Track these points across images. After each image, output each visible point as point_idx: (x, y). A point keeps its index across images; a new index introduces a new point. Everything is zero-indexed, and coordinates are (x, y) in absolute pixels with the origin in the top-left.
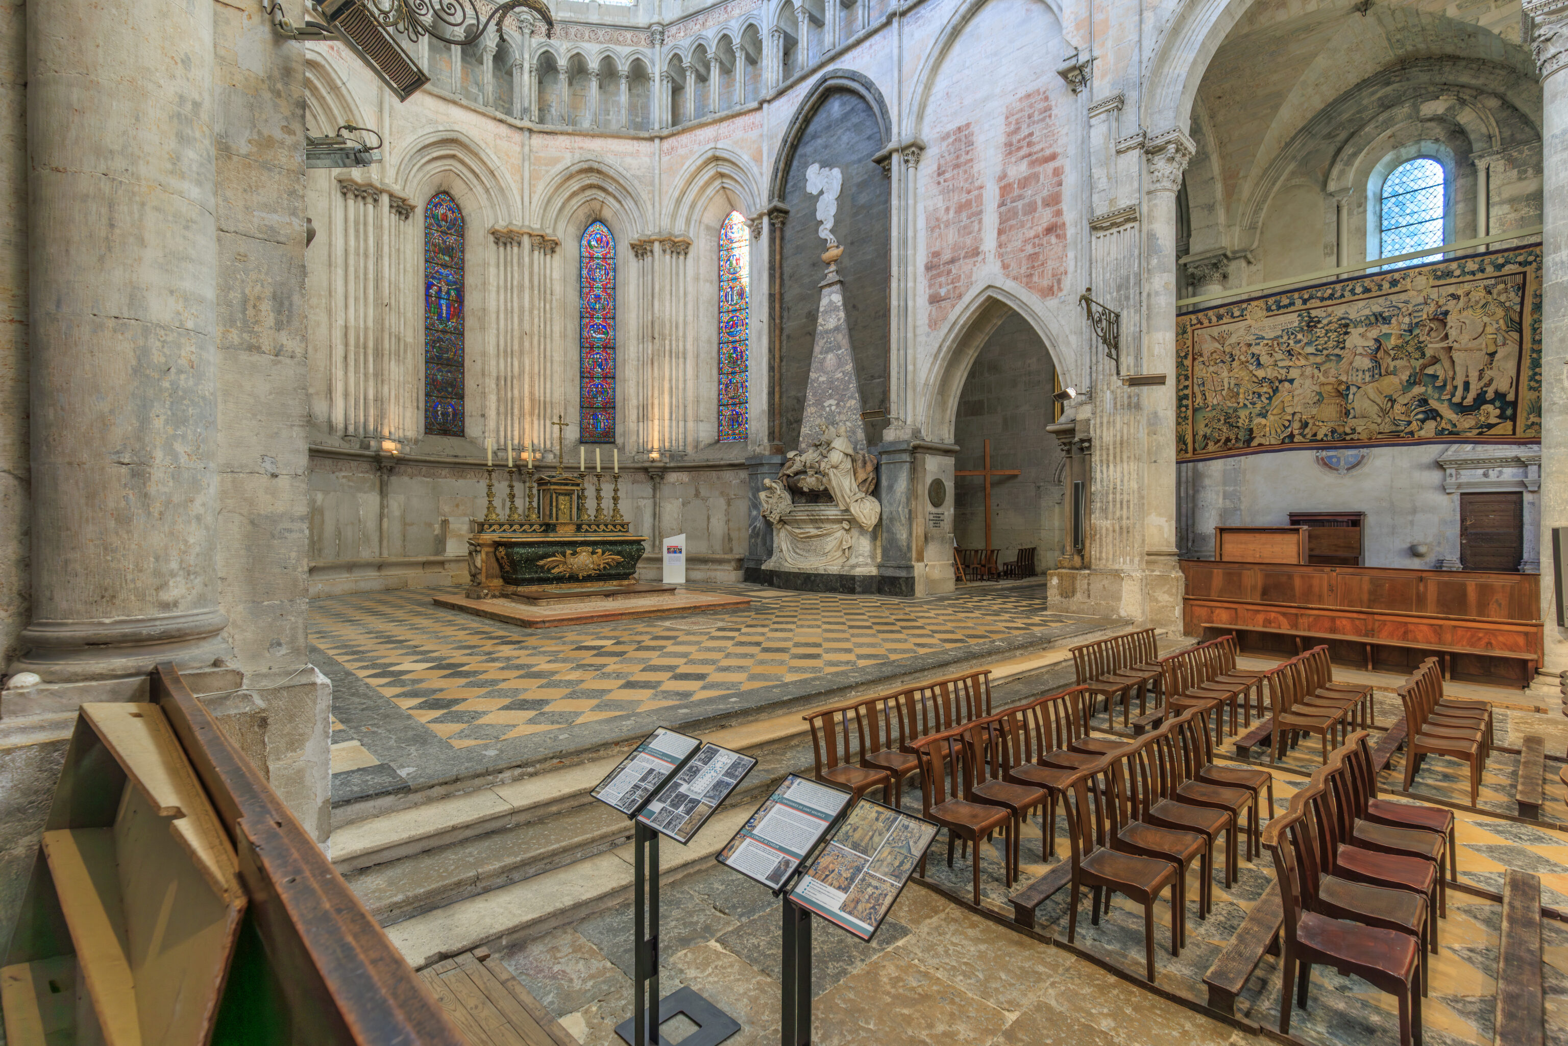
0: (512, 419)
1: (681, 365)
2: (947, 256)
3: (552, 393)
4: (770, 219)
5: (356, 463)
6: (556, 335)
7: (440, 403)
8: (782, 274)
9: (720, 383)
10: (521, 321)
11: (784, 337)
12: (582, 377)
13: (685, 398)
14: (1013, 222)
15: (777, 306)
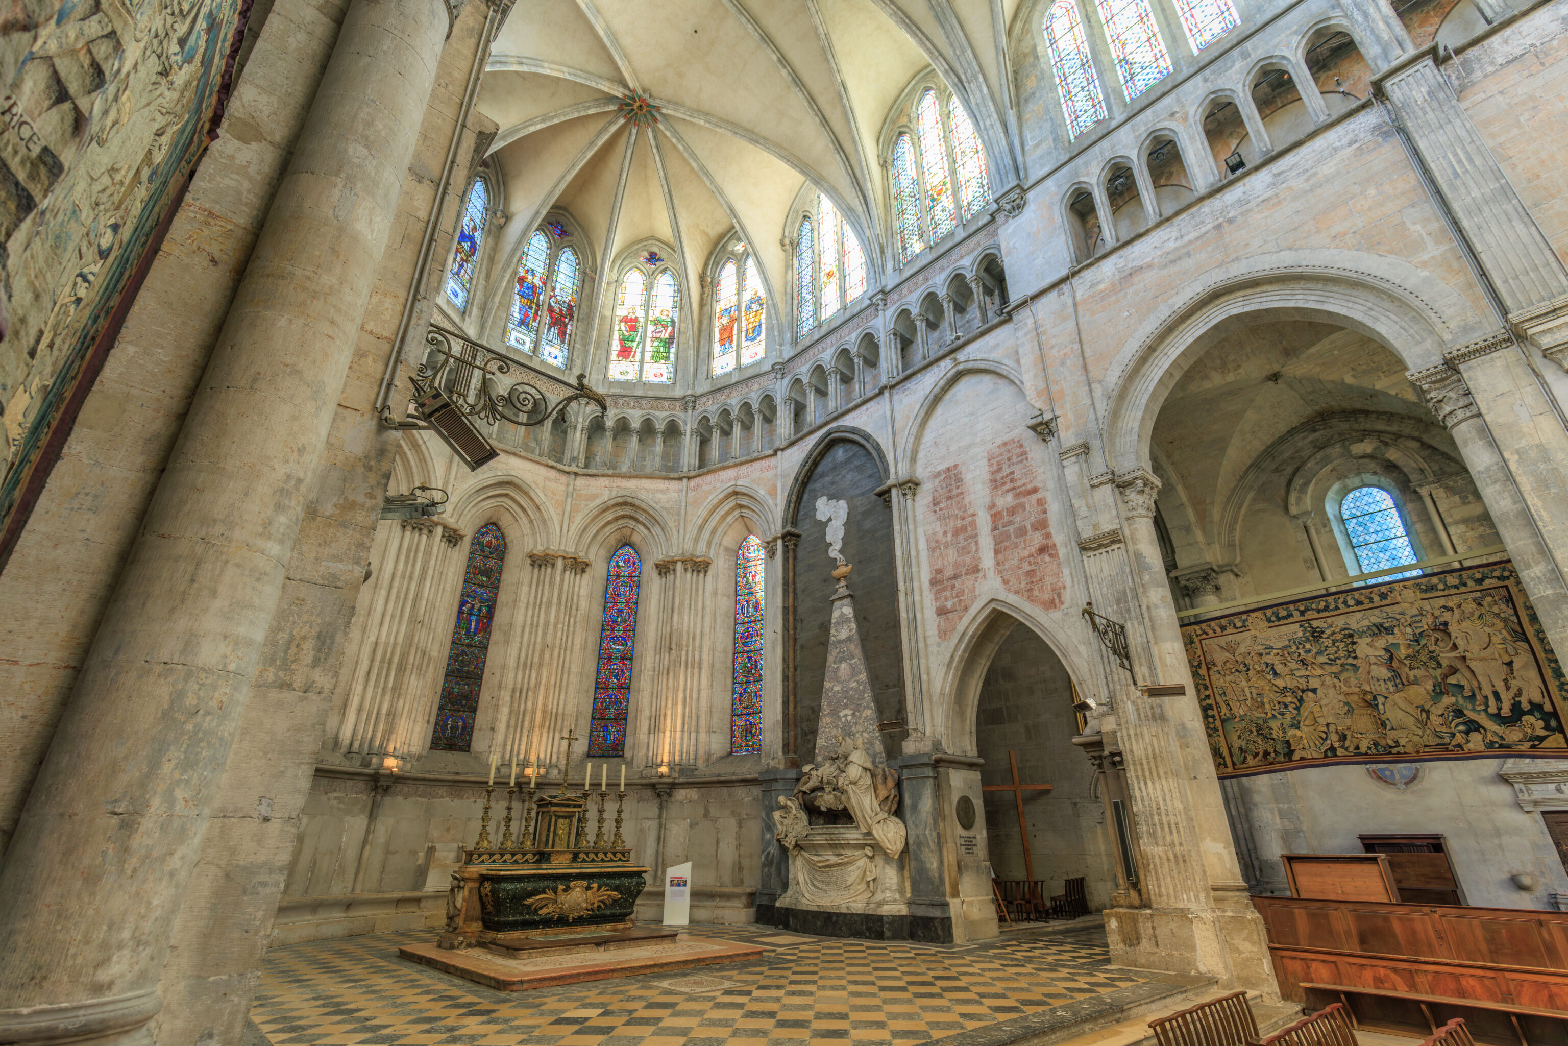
0: (521, 733)
1: (696, 676)
2: (949, 573)
3: (565, 705)
4: (784, 542)
5: (352, 783)
6: (577, 647)
7: (451, 716)
8: (795, 589)
9: (734, 692)
10: (545, 634)
11: (798, 647)
12: (597, 688)
13: (698, 709)
14: (1008, 544)
15: (791, 618)
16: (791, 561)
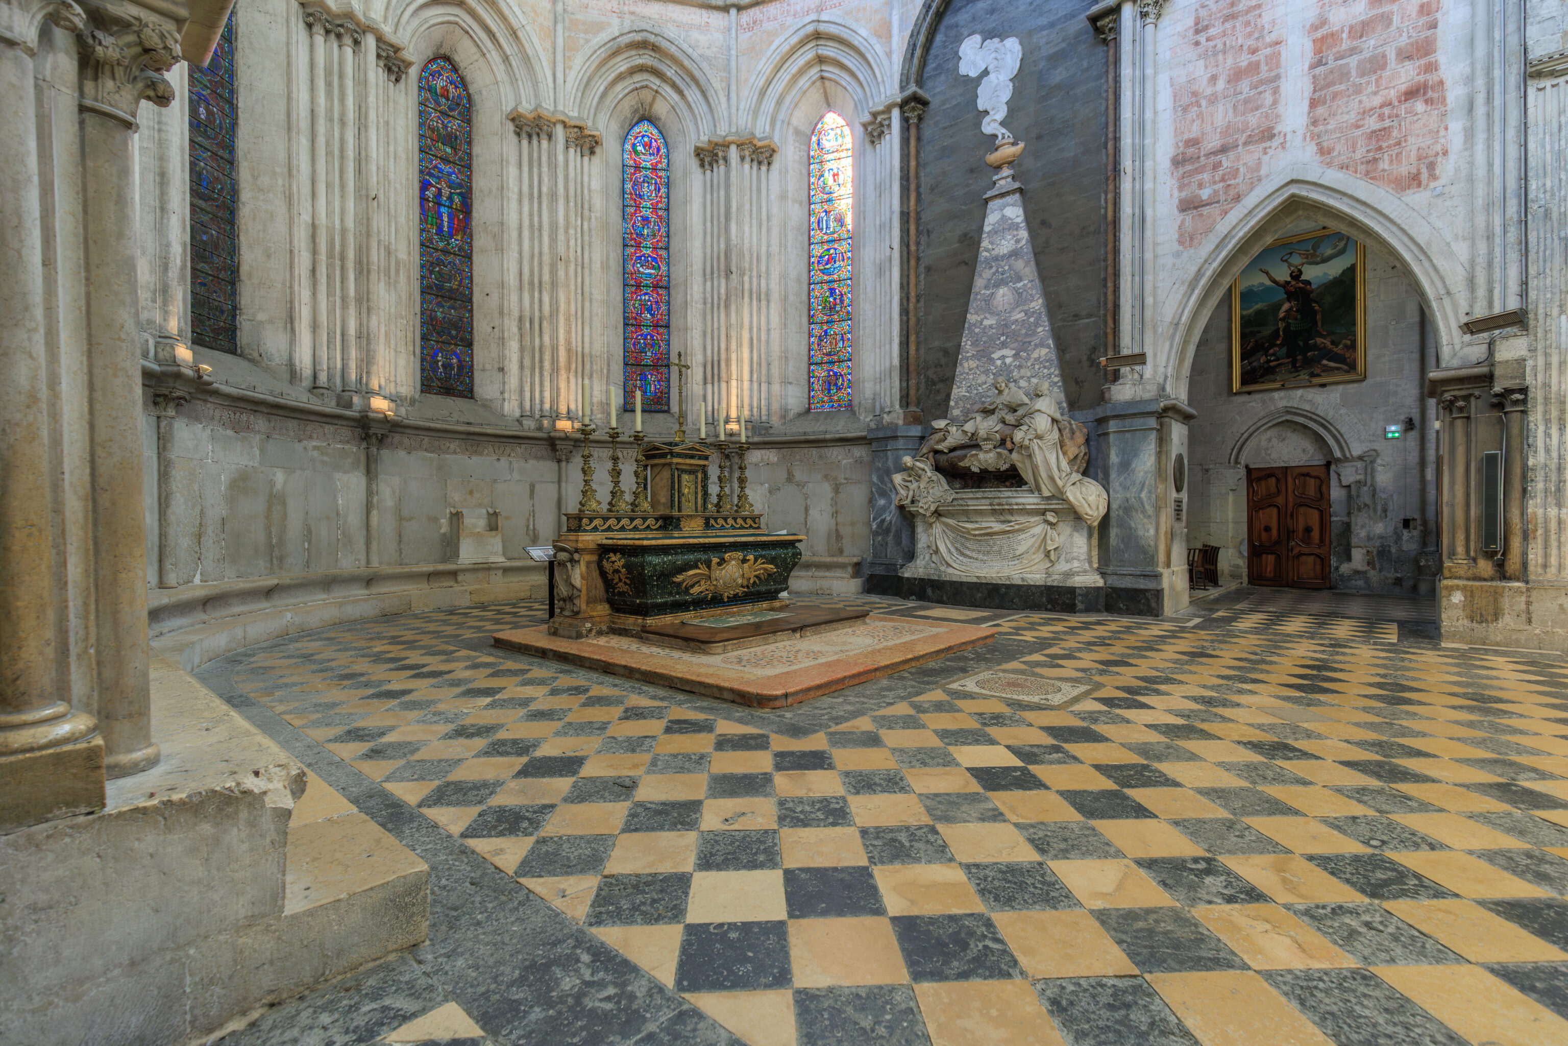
0: (541, 375)
1: (764, 311)
3: (592, 341)
4: (902, 112)
5: (332, 428)
6: (596, 267)
7: (440, 350)
8: (918, 187)
9: (811, 334)
10: (553, 240)
11: (922, 269)
12: (626, 325)
13: (769, 353)
15: (912, 228)
16: (913, 142)
